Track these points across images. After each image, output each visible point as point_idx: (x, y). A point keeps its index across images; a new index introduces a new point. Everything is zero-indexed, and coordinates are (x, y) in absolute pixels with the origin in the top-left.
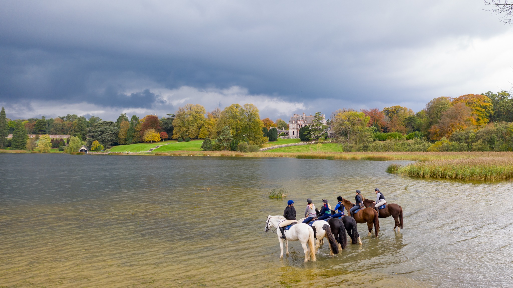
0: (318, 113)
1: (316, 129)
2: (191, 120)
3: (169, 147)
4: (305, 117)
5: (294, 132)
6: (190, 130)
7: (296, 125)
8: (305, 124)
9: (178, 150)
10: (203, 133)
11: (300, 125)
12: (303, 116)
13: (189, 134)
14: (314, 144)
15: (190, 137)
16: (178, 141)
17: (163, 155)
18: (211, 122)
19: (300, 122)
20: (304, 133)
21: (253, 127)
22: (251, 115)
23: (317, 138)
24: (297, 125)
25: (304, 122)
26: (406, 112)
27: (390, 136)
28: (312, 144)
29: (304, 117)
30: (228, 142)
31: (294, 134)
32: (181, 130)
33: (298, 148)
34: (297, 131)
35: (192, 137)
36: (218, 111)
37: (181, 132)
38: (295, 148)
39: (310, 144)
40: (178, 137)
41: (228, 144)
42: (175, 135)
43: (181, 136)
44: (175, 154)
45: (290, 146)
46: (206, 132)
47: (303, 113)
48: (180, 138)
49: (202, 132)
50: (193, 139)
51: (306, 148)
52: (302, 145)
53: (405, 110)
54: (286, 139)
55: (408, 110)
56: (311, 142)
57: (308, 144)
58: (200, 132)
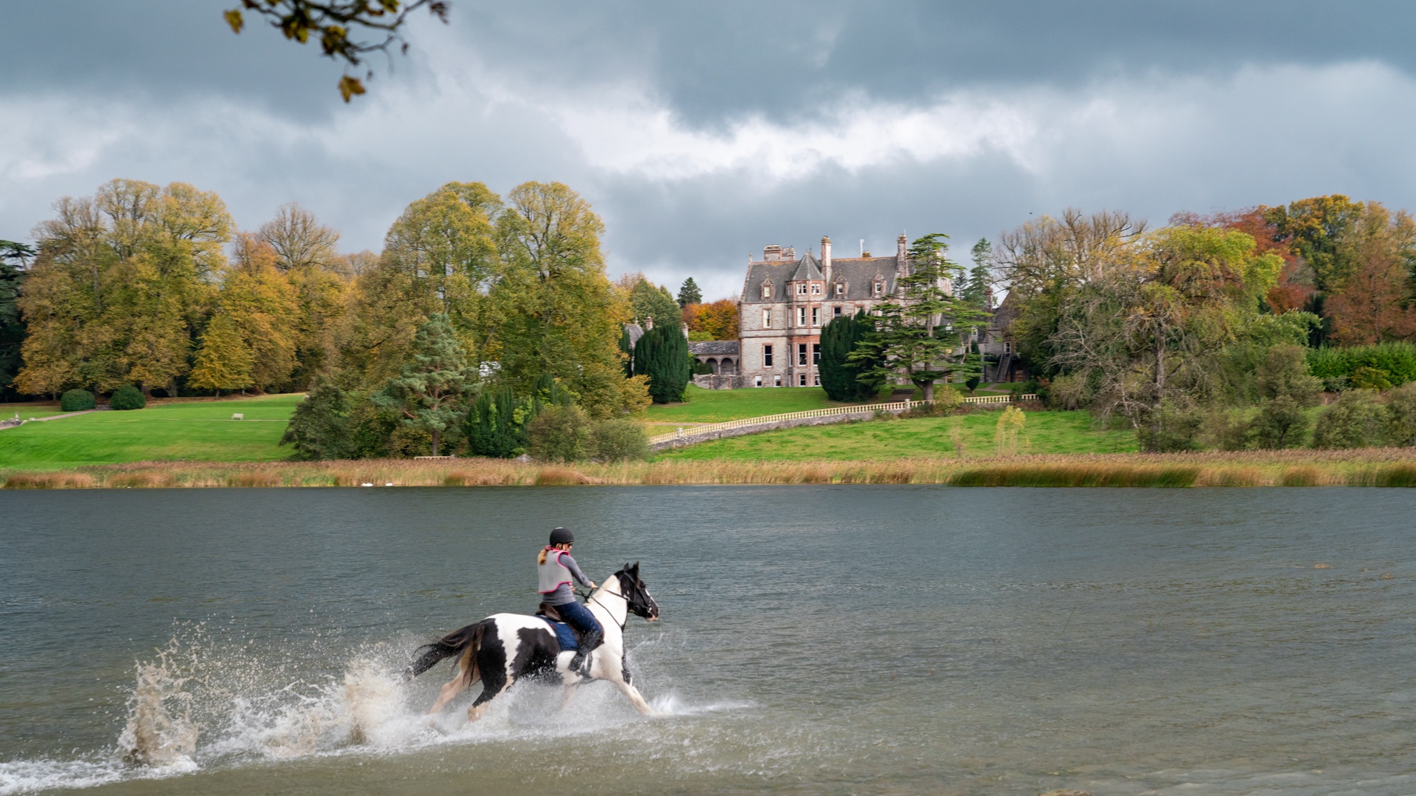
0: (928, 240)
1: (917, 335)
2: (144, 281)
3: (32, 442)
4: (835, 264)
5: (768, 349)
6: (140, 338)
7: (779, 307)
8: (838, 304)
9: (101, 459)
10: (221, 357)
11: (809, 311)
12: (823, 254)
13: (132, 365)
14: (913, 414)
15: (138, 384)
16: (65, 409)
17: (62, 486)
18: (268, 292)
19: (809, 289)
20: (853, 356)
21: (572, 315)
22: (556, 245)
23: (924, 381)
24: (790, 308)
25: (831, 294)
26: (1382, 232)
27: (1368, 364)
28: (900, 416)
29: (828, 263)
30: (446, 405)
31: (769, 361)
32: (83, 337)
33: (832, 442)
34: (790, 345)
35: (150, 381)
36: (300, 227)
37: (80, 353)
38: (812, 437)
39: (889, 416)
40: (58, 380)
41: (454, 415)
42: (42, 372)
43: (78, 379)
44: (144, 480)
45: (778, 429)
46: (240, 351)
47: (824, 242)
48: (74, 391)
49: (217, 349)
50: (159, 394)
51: (875, 436)
52: (841, 423)
53: (1374, 220)
54: (726, 388)
55: (1392, 221)
56: (896, 408)
57: (878, 415)
58: (205, 352)
